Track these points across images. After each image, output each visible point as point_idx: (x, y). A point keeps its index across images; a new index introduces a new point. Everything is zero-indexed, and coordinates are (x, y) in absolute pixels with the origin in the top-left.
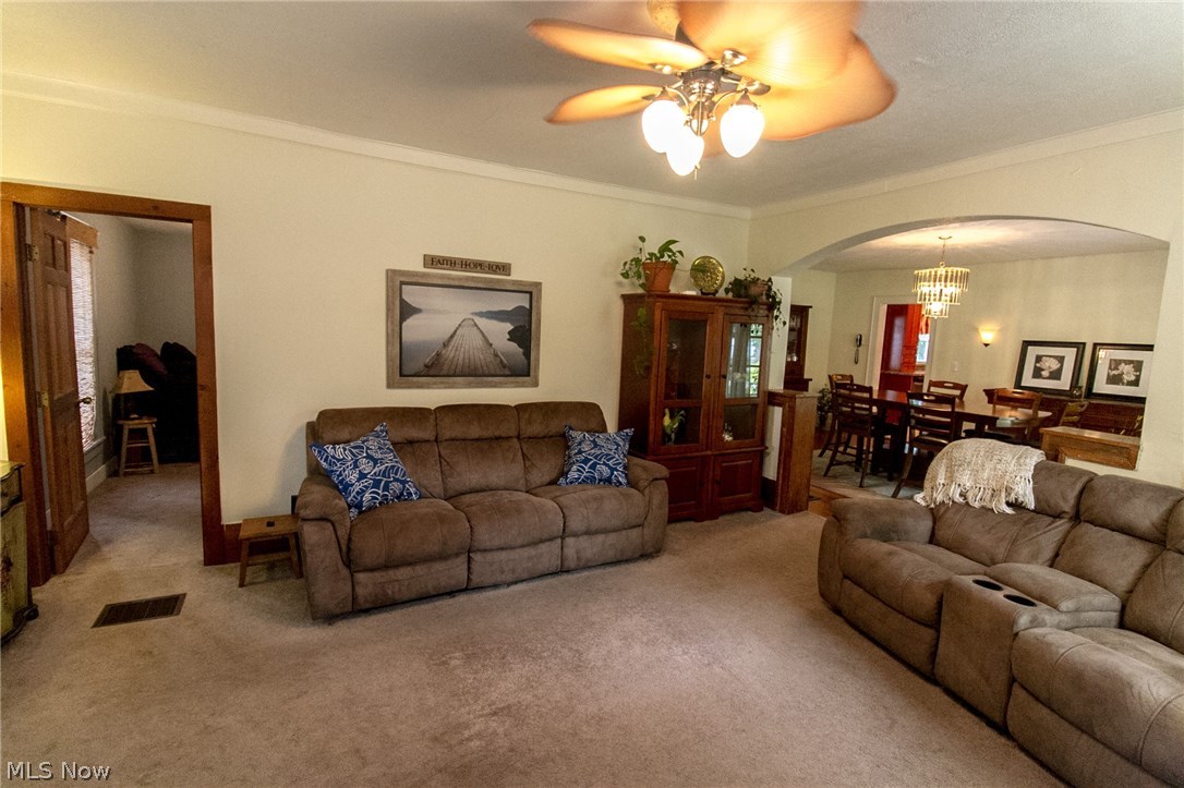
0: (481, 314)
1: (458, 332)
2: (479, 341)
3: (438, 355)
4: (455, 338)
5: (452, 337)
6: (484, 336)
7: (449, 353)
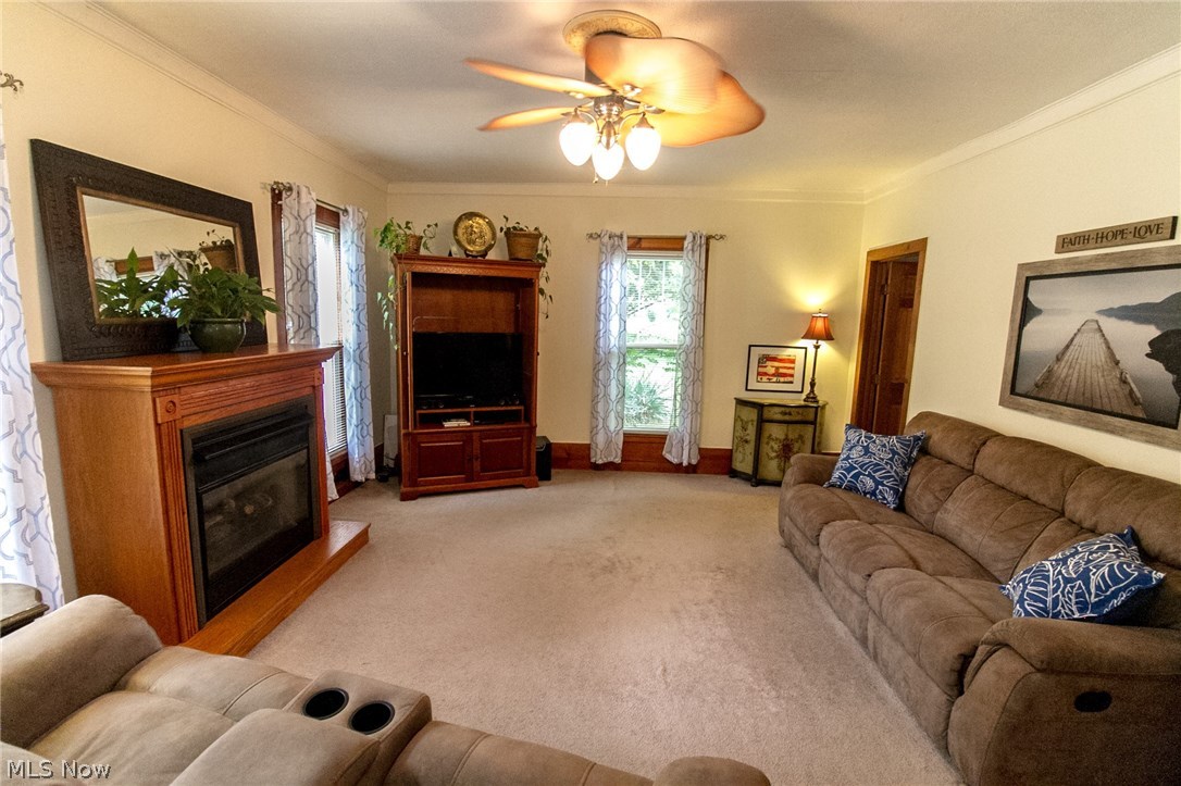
0: (1110, 313)
1: (1074, 342)
2: (1100, 355)
3: (1050, 371)
4: (1072, 347)
5: (1068, 347)
6: (1109, 348)
7: (1062, 370)
